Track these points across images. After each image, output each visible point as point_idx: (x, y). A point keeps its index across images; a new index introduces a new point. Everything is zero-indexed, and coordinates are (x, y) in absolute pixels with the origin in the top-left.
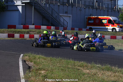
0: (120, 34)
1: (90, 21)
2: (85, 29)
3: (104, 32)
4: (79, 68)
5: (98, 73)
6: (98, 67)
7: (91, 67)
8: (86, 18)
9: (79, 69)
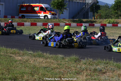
0: (51, 21)
1: (23, 8)
2: (18, 17)
3: (36, 19)
4: (12, 55)
5: (30, 60)
6: (30, 54)
7: (23, 54)
8: (19, 6)
9: (11, 57)
